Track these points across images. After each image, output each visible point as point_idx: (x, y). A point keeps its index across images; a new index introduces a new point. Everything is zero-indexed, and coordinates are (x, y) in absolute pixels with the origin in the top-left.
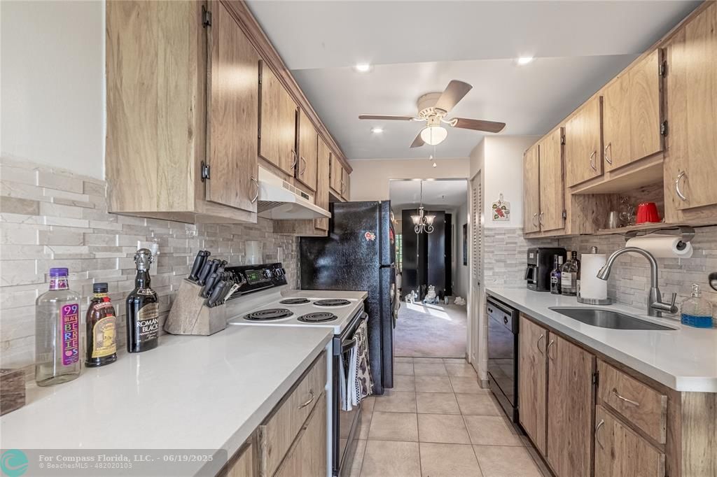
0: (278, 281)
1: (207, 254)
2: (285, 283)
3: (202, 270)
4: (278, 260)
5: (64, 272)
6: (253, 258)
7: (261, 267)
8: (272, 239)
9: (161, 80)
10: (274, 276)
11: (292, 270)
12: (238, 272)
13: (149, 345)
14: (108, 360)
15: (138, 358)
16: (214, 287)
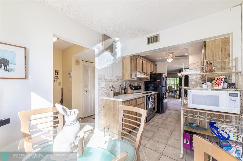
0: (140, 88)
1: (131, 84)
2: (141, 89)
3: (130, 86)
4: (140, 85)
5: (121, 85)
6: (136, 85)
7: (137, 86)
8: (139, 81)
9: (127, 66)
10: (139, 88)
11: (143, 87)
12: (134, 86)
13: (126, 94)
14: (123, 94)
15: (125, 94)
16: (132, 88)
